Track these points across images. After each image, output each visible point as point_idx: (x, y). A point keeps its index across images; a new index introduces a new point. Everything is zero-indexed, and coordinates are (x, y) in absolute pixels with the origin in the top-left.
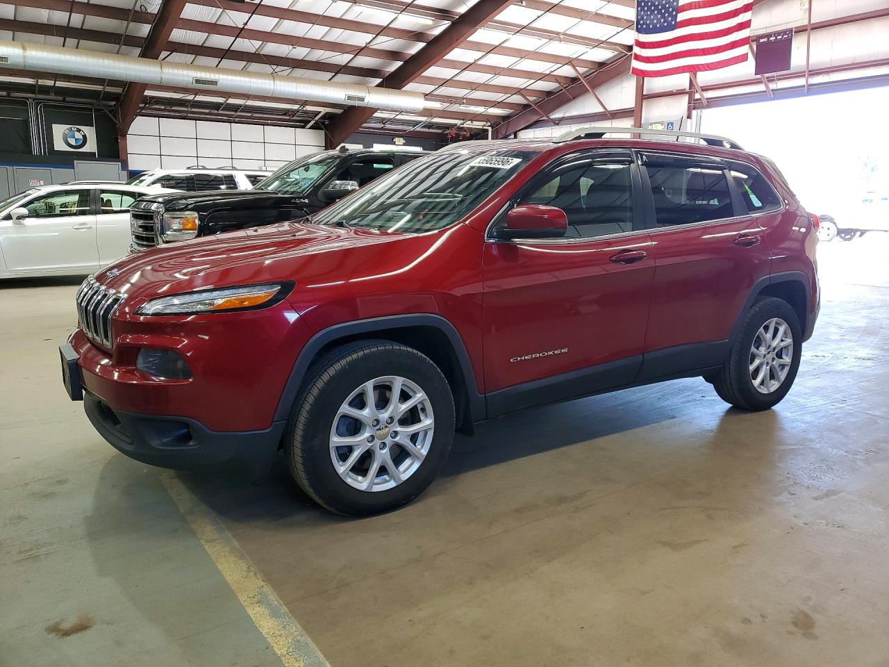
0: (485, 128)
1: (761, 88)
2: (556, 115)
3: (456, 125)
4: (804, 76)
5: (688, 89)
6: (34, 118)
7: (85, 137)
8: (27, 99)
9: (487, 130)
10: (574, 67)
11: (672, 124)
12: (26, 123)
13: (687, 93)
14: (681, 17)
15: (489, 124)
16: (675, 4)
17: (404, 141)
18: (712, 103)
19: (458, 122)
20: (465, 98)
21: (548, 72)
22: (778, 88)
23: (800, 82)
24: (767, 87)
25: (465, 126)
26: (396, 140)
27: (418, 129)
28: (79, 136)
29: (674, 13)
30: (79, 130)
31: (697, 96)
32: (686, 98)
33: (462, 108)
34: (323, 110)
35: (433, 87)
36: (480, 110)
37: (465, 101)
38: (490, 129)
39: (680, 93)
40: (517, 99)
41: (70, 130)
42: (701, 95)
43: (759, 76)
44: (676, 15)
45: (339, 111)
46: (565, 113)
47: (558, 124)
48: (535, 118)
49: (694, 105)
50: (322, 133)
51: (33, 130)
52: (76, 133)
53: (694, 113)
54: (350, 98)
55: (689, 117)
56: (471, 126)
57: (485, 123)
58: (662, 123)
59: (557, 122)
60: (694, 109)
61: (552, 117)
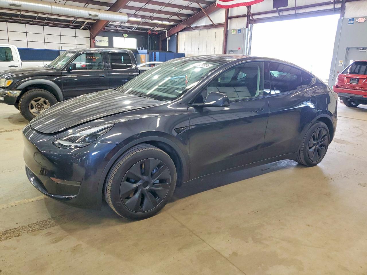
0: (164, 30)
1: (276, 14)
2: (193, 26)
3: (151, 29)
4: (294, 9)
5: (247, 14)
9: (165, 31)
10: (198, 3)
11: (240, 30)
13: (246, 16)
15: (166, 29)
17: (128, 36)
18: (256, 21)
19: (152, 28)
20: (152, 17)
21: (187, 6)
22: (283, 15)
23: (293, 12)
24: (279, 14)
25: (155, 29)
26: (124, 35)
27: (134, 30)
31: (250, 18)
32: (246, 19)
33: (151, 21)
34: (87, 21)
35: (135, 11)
36: (160, 22)
37: (152, 18)
38: (166, 31)
39: (244, 16)
40: (175, 18)
42: (252, 18)
43: (275, 9)
45: (94, 22)
46: (197, 25)
47: (194, 30)
48: (185, 26)
49: (249, 22)
53: (249, 25)
54: (90, 15)
55: (247, 27)
56: (157, 30)
57: (164, 28)
58: (236, 30)
59: (194, 29)
60: (249, 24)
61: (191, 26)
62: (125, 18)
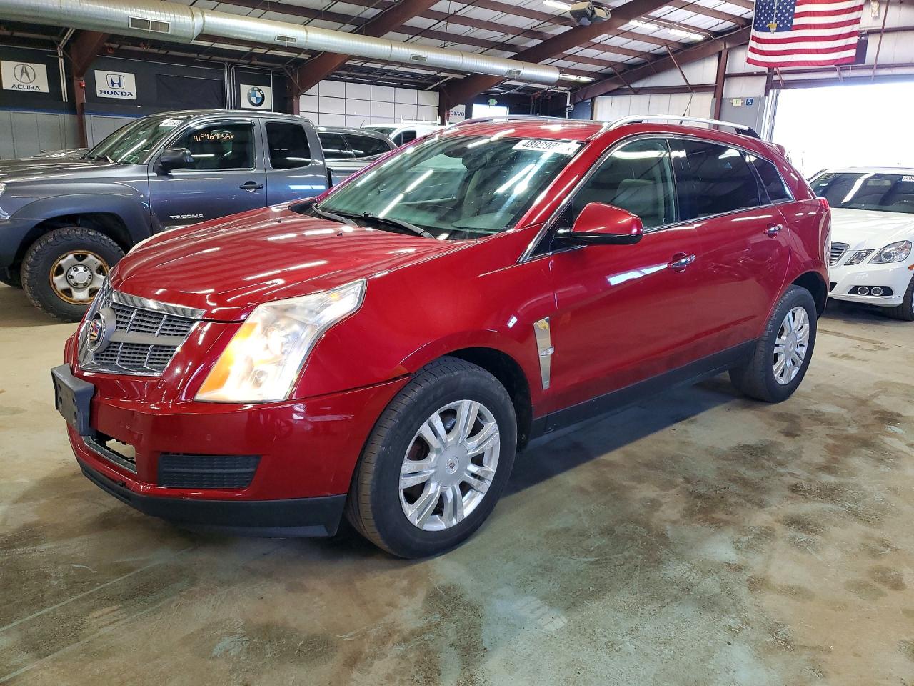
0: (566, 92)
1: (834, 75)
2: (635, 86)
4: (873, 68)
5: (765, 72)
6: (228, 80)
7: (263, 96)
8: (224, 62)
11: (751, 100)
12: (222, 83)
13: (766, 74)
14: (796, 22)
16: (791, 10)
17: (496, 103)
18: (788, 85)
23: (869, 73)
24: (840, 75)
26: (491, 101)
28: (259, 95)
29: (790, 18)
30: (259, 90)
31: (776, 78)
32: (764, 79)
34: (450, 76)
38: (569, 93)
39: (759, 74)
41: (253, 89)
42: (780, 78)
44: (792, 19)
46: (646, 84)
48: (616, 86)
49: (771, 85)
50: (437, 94)
51: (227, 86)
52: (257, 92)
53: (771, 91)
54: (510, 71)
55: (767, 94)
58: (742, 98)
59: (638, 92)
60: (771, 89)
61: (632, 86)
62: (554, 75)
